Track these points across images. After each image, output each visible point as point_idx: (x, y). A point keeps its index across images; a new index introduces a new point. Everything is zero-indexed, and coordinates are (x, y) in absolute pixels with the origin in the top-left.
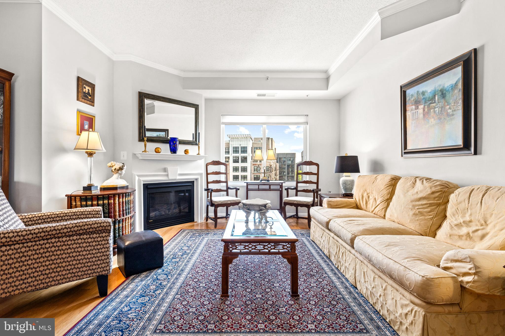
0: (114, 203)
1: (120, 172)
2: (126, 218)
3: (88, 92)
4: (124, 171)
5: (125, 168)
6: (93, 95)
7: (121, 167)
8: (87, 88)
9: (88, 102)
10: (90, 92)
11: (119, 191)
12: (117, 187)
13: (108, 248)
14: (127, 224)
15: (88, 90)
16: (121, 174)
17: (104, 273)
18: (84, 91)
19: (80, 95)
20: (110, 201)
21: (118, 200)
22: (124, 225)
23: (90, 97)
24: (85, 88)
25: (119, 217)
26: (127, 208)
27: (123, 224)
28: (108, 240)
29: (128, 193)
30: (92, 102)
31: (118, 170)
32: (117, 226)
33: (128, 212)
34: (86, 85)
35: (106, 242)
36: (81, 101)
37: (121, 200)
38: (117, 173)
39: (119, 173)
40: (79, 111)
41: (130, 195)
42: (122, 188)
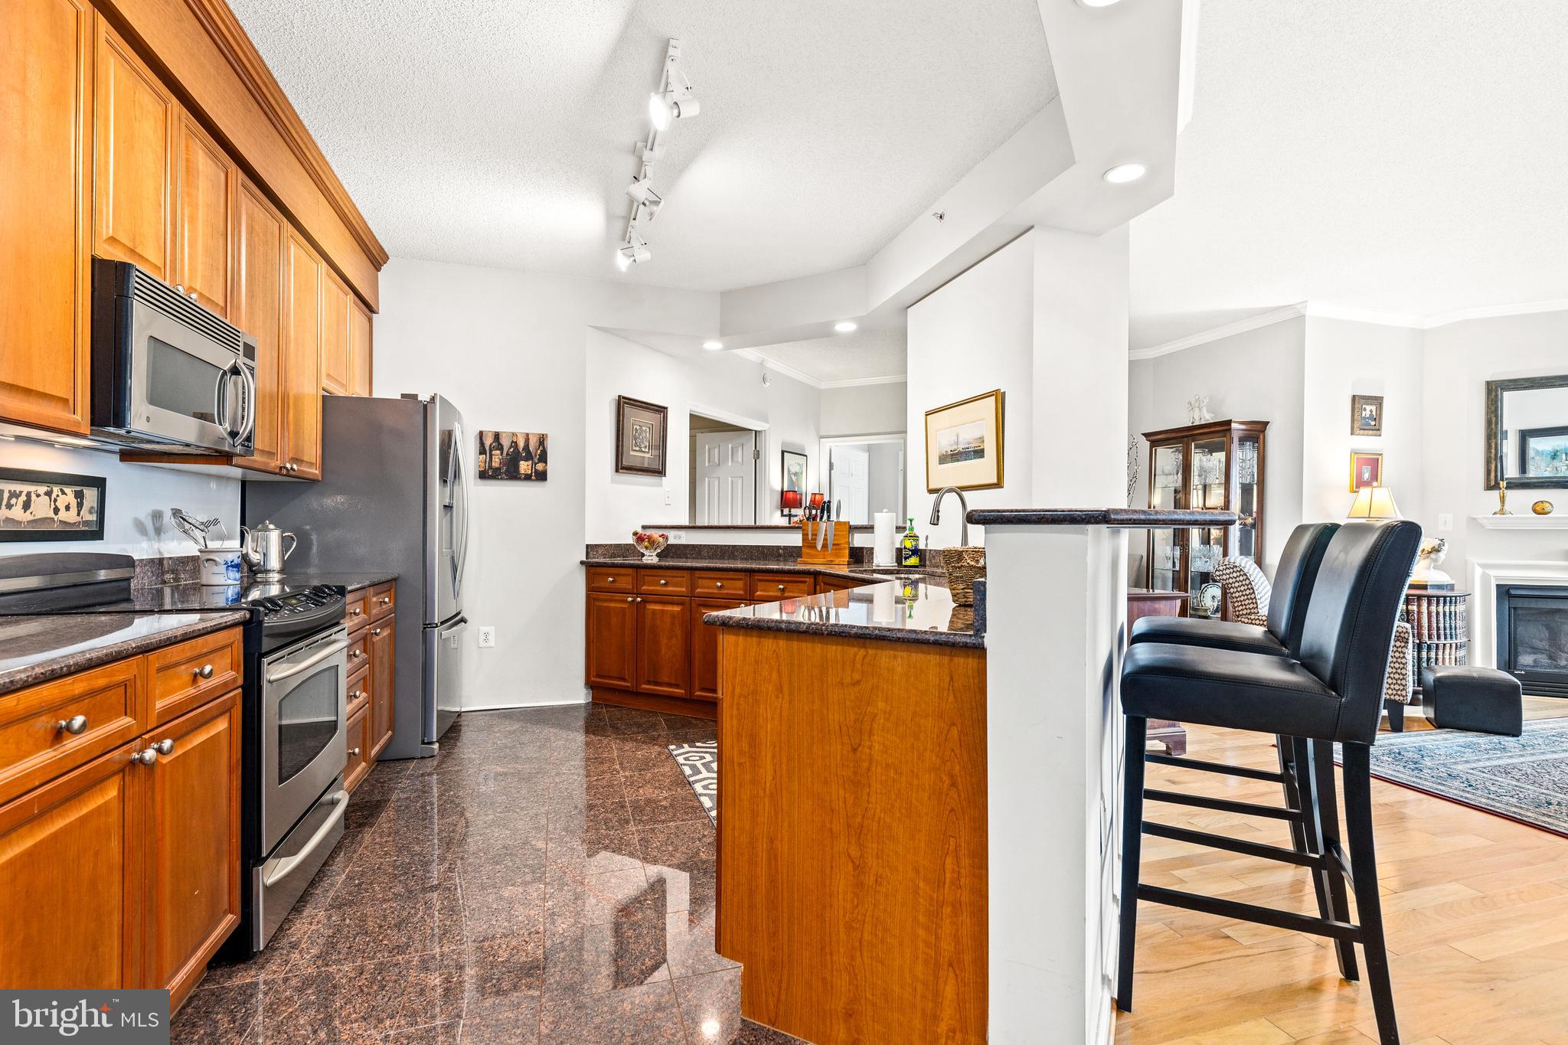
0: (1419, 612)
1: (1433, 556)
2: (1444, 645)
3: (1371, 415)
4: (1442, 555)
5: (1446, 548)
6: (1378, 418)
7: (1437, 547)
8: (1368, 408)
9: (1371, 432)
10: (1374, 413)
11: (1430, 592)
12: (1427, 585)
13: (1404, 664)
14: (1447, 657)
15: (1371, 411)
16: (1435, 561)
17: (1397, 698)
18: (1363, 416)
19: (1356, 426)
20: (1410, 607)
21: (1428, 608)
22: (1440, 656)
23: (1373, 423)
24: (1365, 410)
25: (1430, 637)
26: (1448, 625)
27: (1437, 654)
28: (1404, 653)
29: (1451, 597)
30: (1377, 430)
31: (1430, 553)
32: (1424, 654)
33: (1451, 635)
34: (1368, 404)
35: (1402, 655)
36: (1358, 435)
37: (1433, 608)
38: (1427, 557)
39: (1432, 559)
40: (1354, 452)
41: (1456, 602)
42: (1440, 587)
